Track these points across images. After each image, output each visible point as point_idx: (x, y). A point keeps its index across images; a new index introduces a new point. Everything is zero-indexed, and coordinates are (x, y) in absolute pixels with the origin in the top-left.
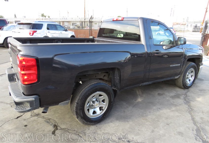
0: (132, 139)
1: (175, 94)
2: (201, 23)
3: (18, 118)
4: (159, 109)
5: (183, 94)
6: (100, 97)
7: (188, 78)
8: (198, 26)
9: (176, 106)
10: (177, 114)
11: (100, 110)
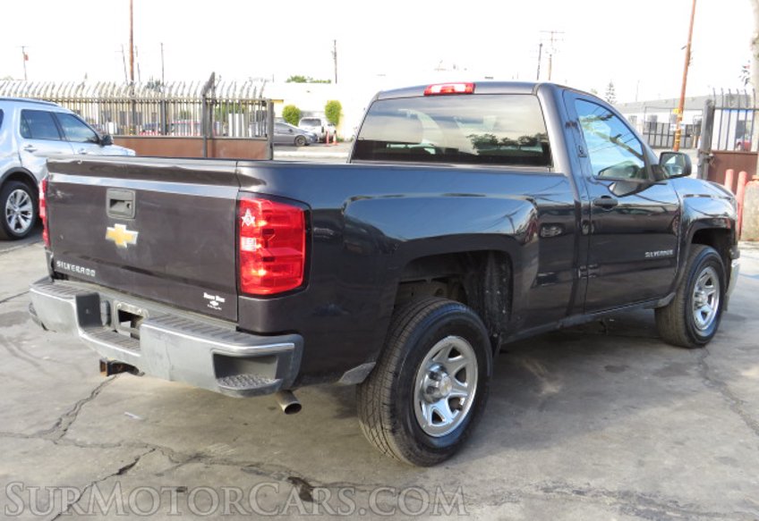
0: (586, 486)
1: (667, 365)
2: (671, 109)
3: (121, 472)
4: (631, 409)
5: (692, 364)
6: (451, 359)
7: (700, 305)
8: (663, 124)
9: (682, 395)
10: (695, 416)
11: (452, 410)
